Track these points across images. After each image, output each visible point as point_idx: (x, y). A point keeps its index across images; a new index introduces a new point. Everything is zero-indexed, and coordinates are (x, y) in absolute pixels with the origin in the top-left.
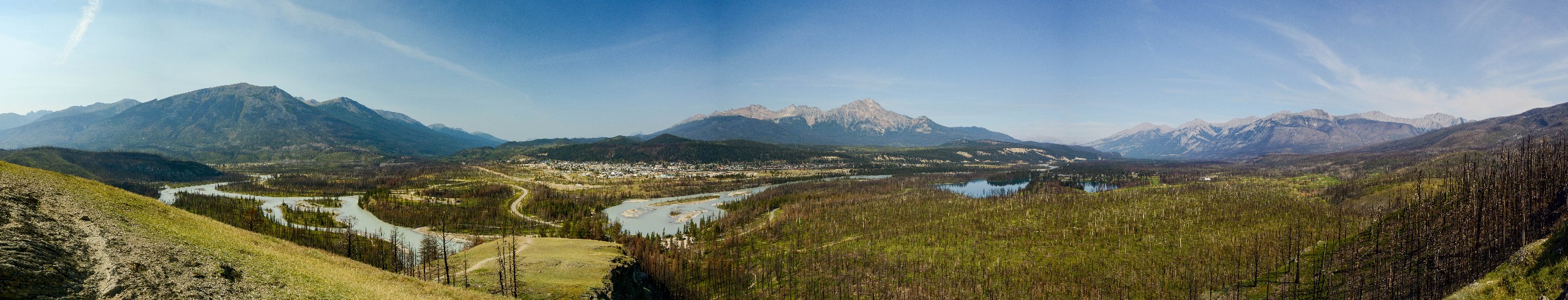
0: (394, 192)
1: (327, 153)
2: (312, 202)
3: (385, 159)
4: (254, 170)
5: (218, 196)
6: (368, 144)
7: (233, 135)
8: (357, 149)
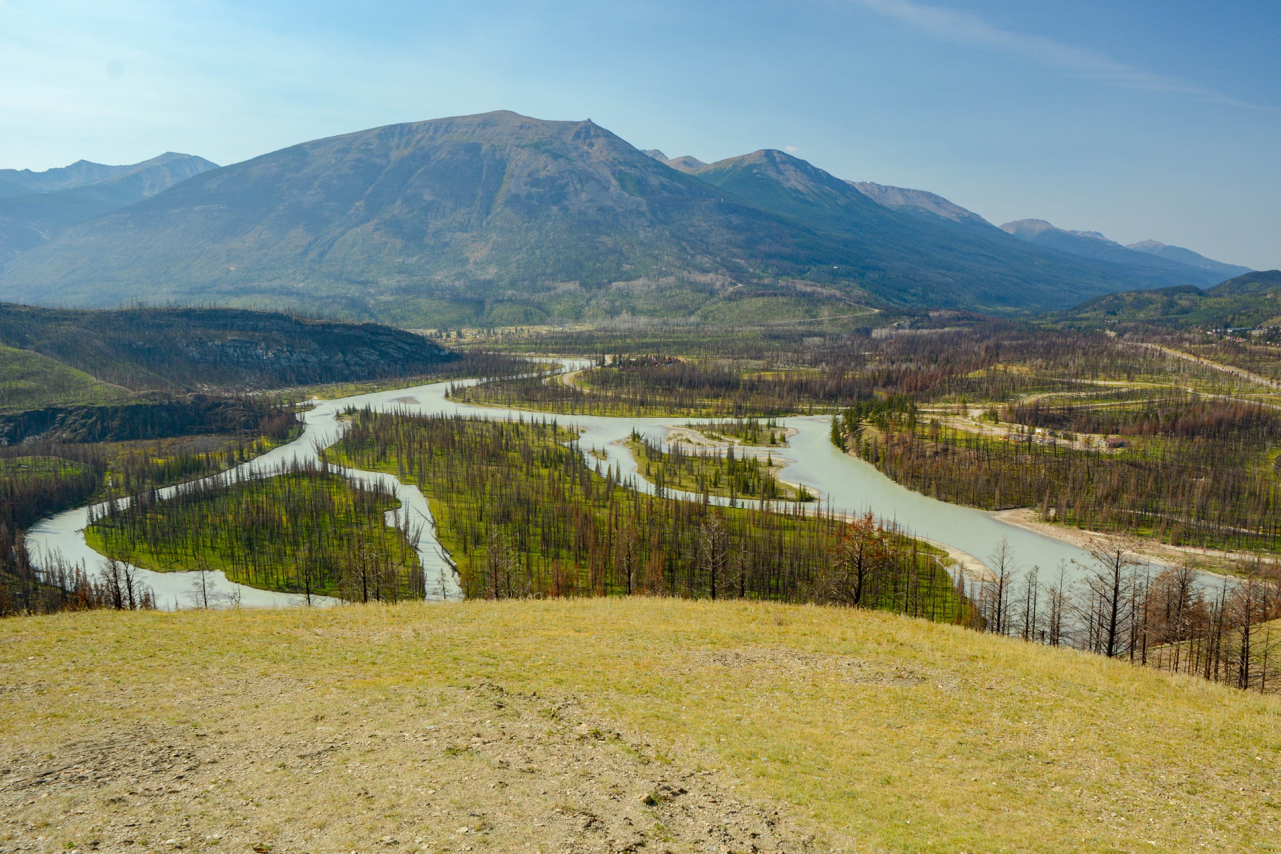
0: (930, 412)
1: (730, 299)
2: (710, 432)
3: (886, 317)
4: (541, 345)
5: (458, 419)
6: (835, 277)
7: (478, 252)
8: (809, 289)
